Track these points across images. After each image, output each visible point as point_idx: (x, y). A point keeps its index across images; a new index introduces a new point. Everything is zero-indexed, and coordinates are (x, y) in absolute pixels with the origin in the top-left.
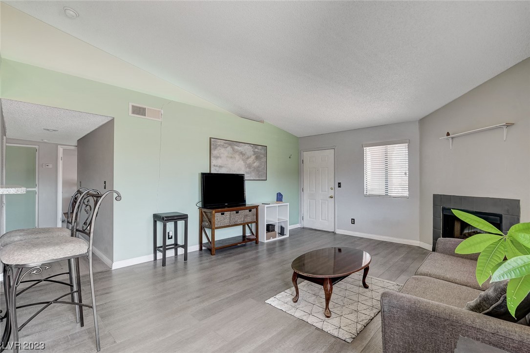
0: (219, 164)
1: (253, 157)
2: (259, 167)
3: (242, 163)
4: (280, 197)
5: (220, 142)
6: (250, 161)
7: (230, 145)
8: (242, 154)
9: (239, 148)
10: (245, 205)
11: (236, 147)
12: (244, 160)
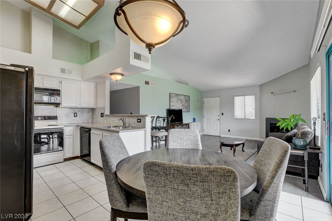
0: (173, 105)
1: (185, 101)
2: (187, 106)
3: (181, 104)
4: (194, 120)
5: (173, 95)
6: (184, 103)
7: (177, 96)
8: (181, 100)
9: (180, 97)
10: (182, 123)
11: (179, 97)
12: (182, 103)
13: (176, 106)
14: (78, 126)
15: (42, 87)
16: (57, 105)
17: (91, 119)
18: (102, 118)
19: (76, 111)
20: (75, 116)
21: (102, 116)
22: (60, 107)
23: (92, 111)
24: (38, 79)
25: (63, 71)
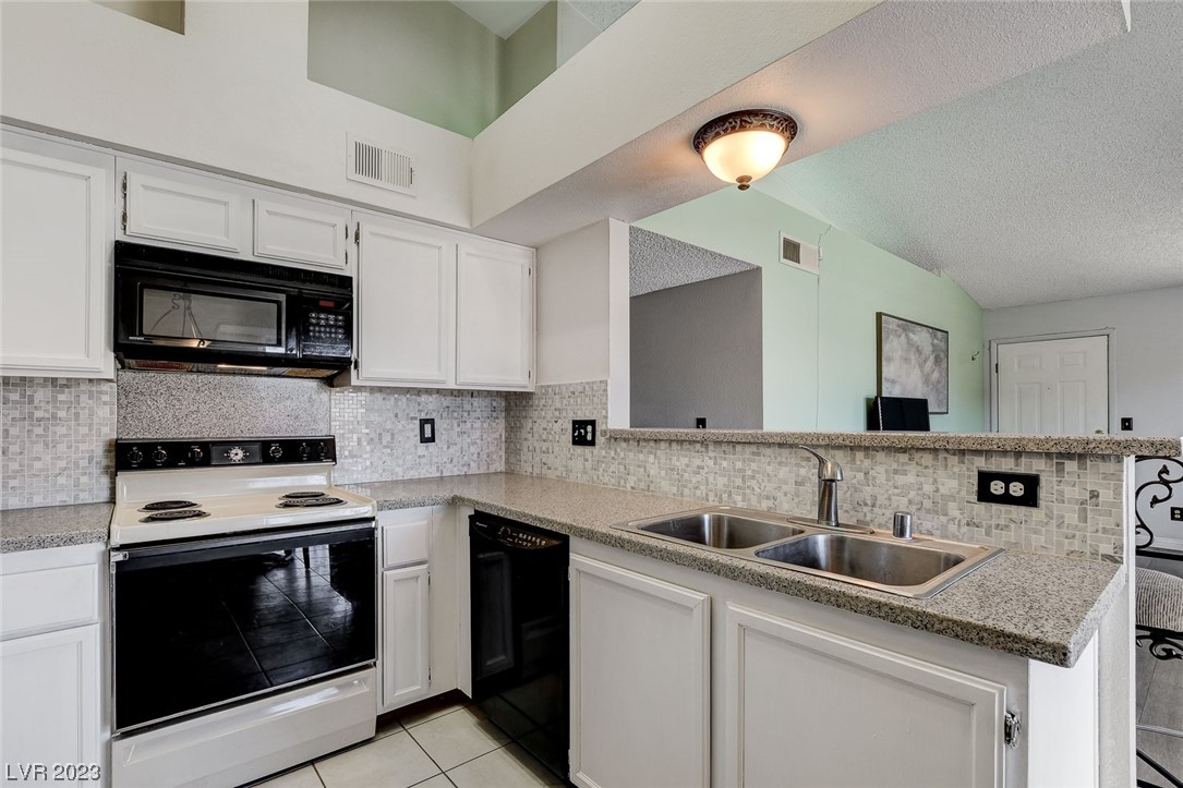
0: (891, 375)
1: (932, 358)
2: (939, 382)
3: (918, 371)
5: (893, 324)
6: (928, 366)
7: (903, 329)
8: (918, 350)
9: (915, 338)
12: (921, 366)
13: (905, 383)
14: (454, 503)
15: (246, 255)
16: (336, 372)
17: (502, 453)
18: (579, 449)
19: (430, 406)
20: (424, 440)
21: (580, 440)
22: (348, 383)
23: (508, 410)
24: (226, 204)
25: (368, 160)
